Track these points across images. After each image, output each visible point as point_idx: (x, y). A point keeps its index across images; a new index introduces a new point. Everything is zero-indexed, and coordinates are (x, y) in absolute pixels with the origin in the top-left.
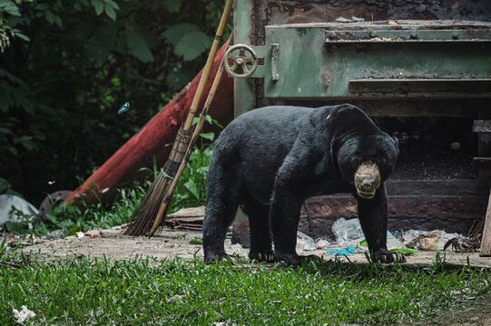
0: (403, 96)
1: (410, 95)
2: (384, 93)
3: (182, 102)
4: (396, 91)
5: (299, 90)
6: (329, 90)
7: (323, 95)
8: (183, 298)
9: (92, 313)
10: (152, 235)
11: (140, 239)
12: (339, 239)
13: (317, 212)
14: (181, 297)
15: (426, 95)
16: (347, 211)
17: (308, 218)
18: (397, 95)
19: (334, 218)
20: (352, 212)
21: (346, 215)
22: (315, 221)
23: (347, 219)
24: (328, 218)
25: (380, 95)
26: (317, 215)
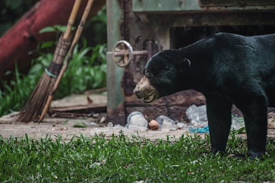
0: (241, 9)
1: (247, 8)
2: (226, 7)
3: (32, 18)
4: (235, 6)
5: (160, 5)
6: (183, 6)
7: (178, 9)
8: (101, 165)
9: (32, 178)
10: (41, 122)
11: (31, 124)
12: (193, 122)
13: (173, 101)
14: (99, 164)
15: (259, 8)
16: (197, 99)
17: (166, 106)
18: (236, 8)
19: (187, 105)
20: (201, 101)
21: (197, 102)
22: (172, 108)
23: (198, 105)
24: (182, 105)
25: (223, 8)
26: (174, 103)
